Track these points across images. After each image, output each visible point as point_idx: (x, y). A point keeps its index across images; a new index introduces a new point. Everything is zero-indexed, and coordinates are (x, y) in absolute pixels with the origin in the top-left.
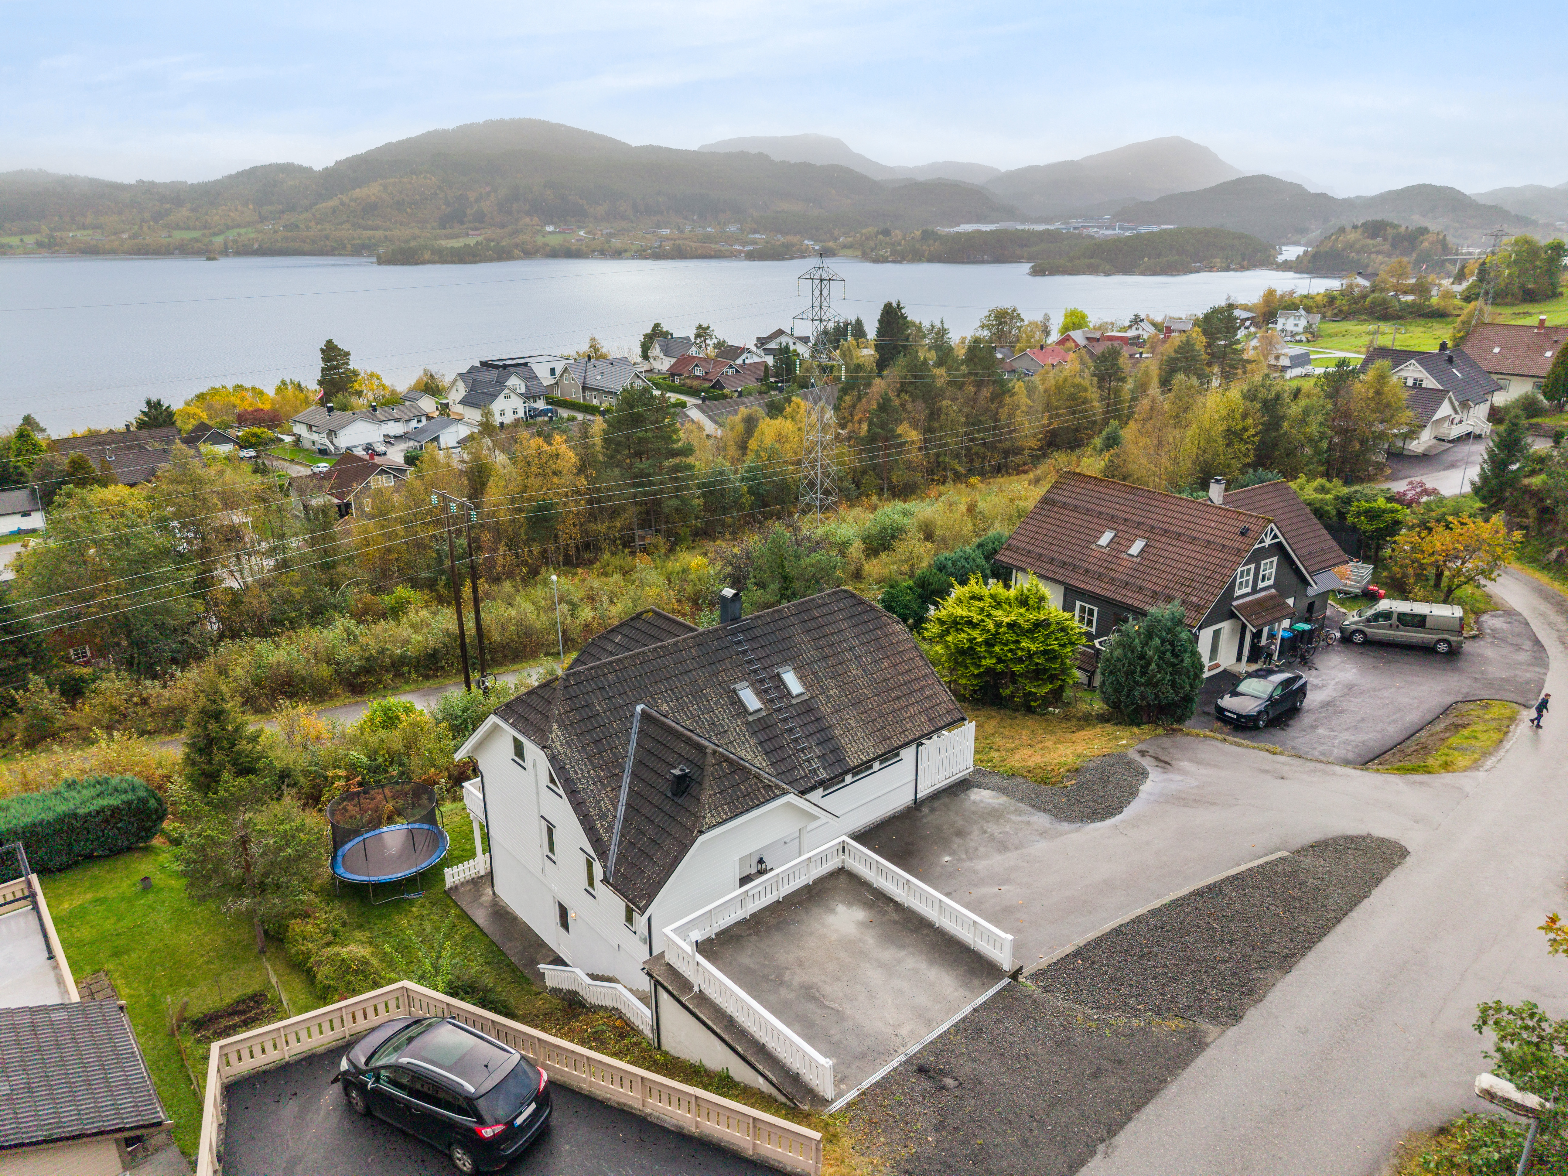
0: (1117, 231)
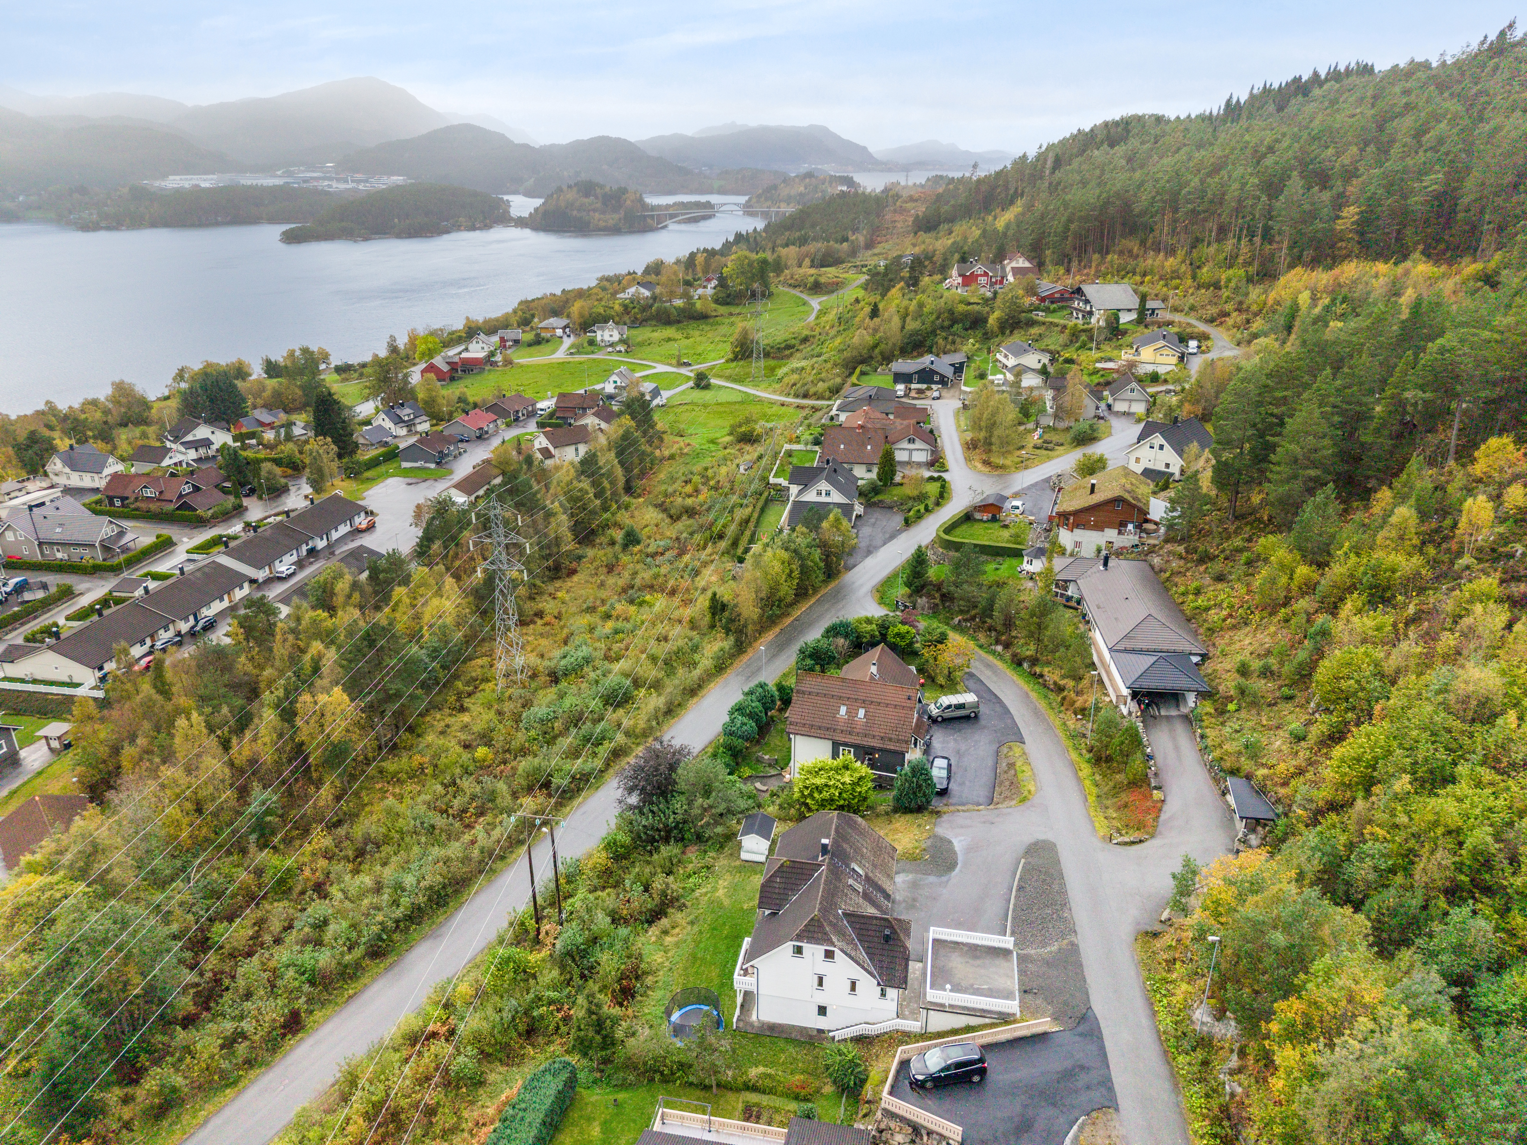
0: (350, 185)
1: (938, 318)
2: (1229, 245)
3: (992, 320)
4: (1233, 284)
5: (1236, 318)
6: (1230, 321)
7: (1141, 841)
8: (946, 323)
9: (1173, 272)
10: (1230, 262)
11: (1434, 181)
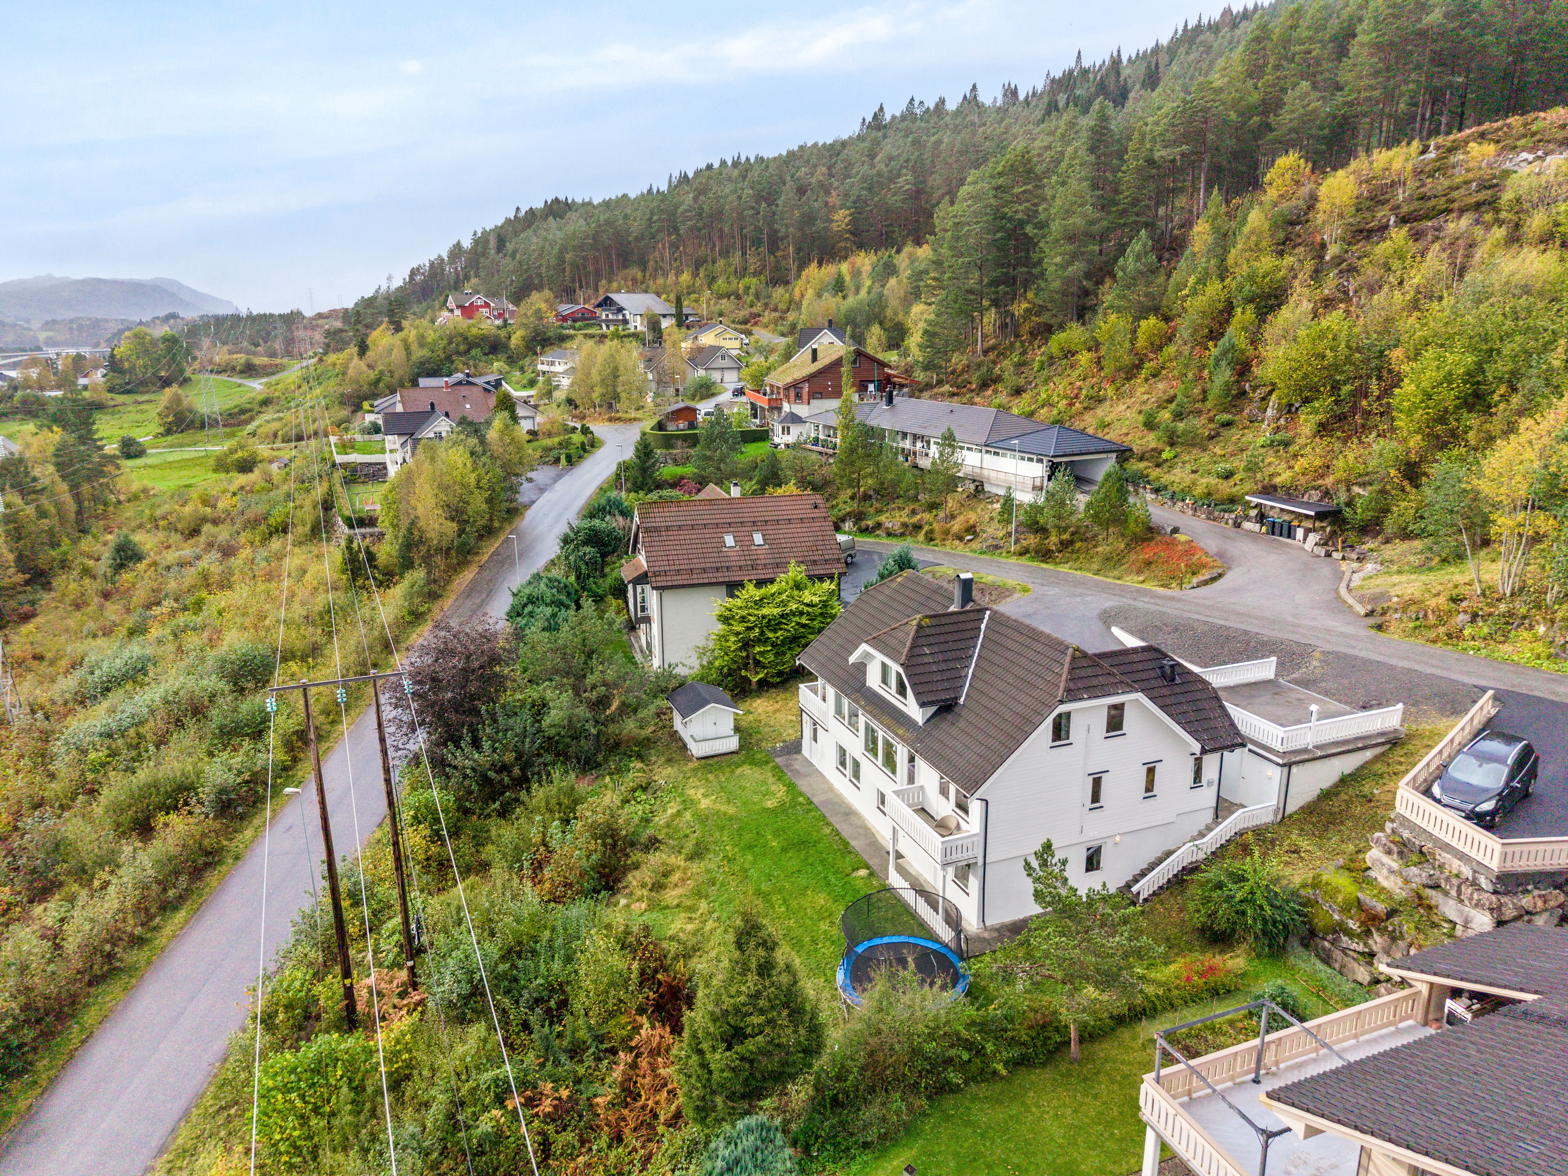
1: (450, 342)
2: (736, 259)
3: (516, 341)
4: (752, 290)
5: (767, 316)
6: (765, 320)
7: (1220, 576)
8: (462, 348)
9: (688, 287)
10: (742, 273)
11: (906, 181)
